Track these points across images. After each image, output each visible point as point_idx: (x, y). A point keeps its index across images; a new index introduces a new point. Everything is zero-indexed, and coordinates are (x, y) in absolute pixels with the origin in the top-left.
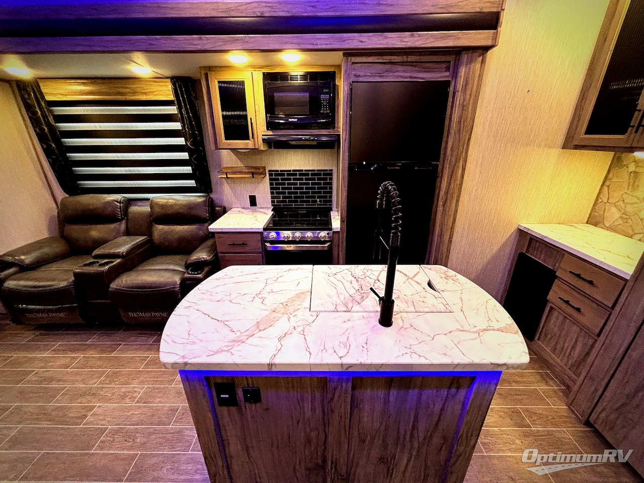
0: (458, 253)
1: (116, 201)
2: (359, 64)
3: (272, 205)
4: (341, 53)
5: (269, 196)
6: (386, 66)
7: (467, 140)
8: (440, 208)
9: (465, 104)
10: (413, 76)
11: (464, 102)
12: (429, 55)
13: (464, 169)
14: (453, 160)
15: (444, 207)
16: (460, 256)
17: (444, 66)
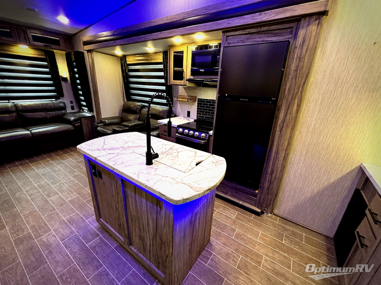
0: (295, 172)
1: (138, 105)
2: (232, 37)
3: (197, 118)
4: (221, 31)
5: (196, 112)
6: (248, 35)
7: (302, 83)
8: (278, 133)
9: (302, 56)
10: (264, 40)
11: (301, 55)
12: (276, 25)
13: (299, 106)
14: (290, 98)
15: (280, 132)
16: (297, 175)
17: (289, 30)
